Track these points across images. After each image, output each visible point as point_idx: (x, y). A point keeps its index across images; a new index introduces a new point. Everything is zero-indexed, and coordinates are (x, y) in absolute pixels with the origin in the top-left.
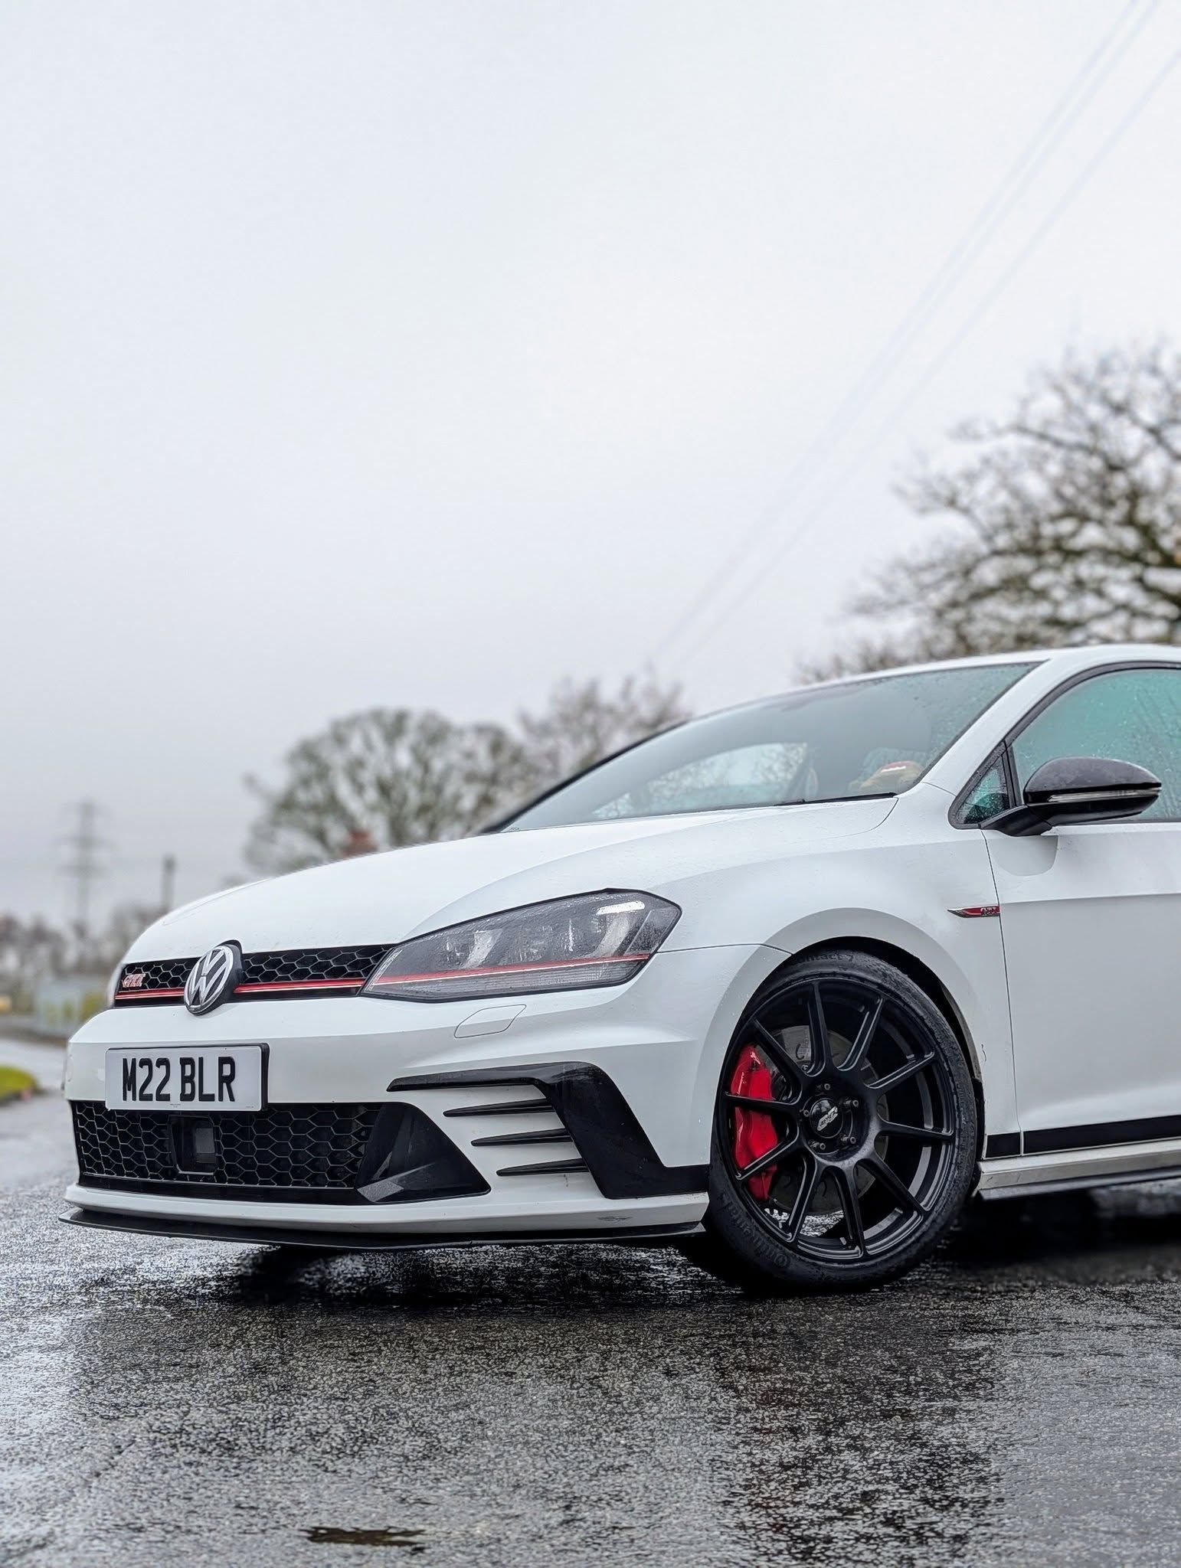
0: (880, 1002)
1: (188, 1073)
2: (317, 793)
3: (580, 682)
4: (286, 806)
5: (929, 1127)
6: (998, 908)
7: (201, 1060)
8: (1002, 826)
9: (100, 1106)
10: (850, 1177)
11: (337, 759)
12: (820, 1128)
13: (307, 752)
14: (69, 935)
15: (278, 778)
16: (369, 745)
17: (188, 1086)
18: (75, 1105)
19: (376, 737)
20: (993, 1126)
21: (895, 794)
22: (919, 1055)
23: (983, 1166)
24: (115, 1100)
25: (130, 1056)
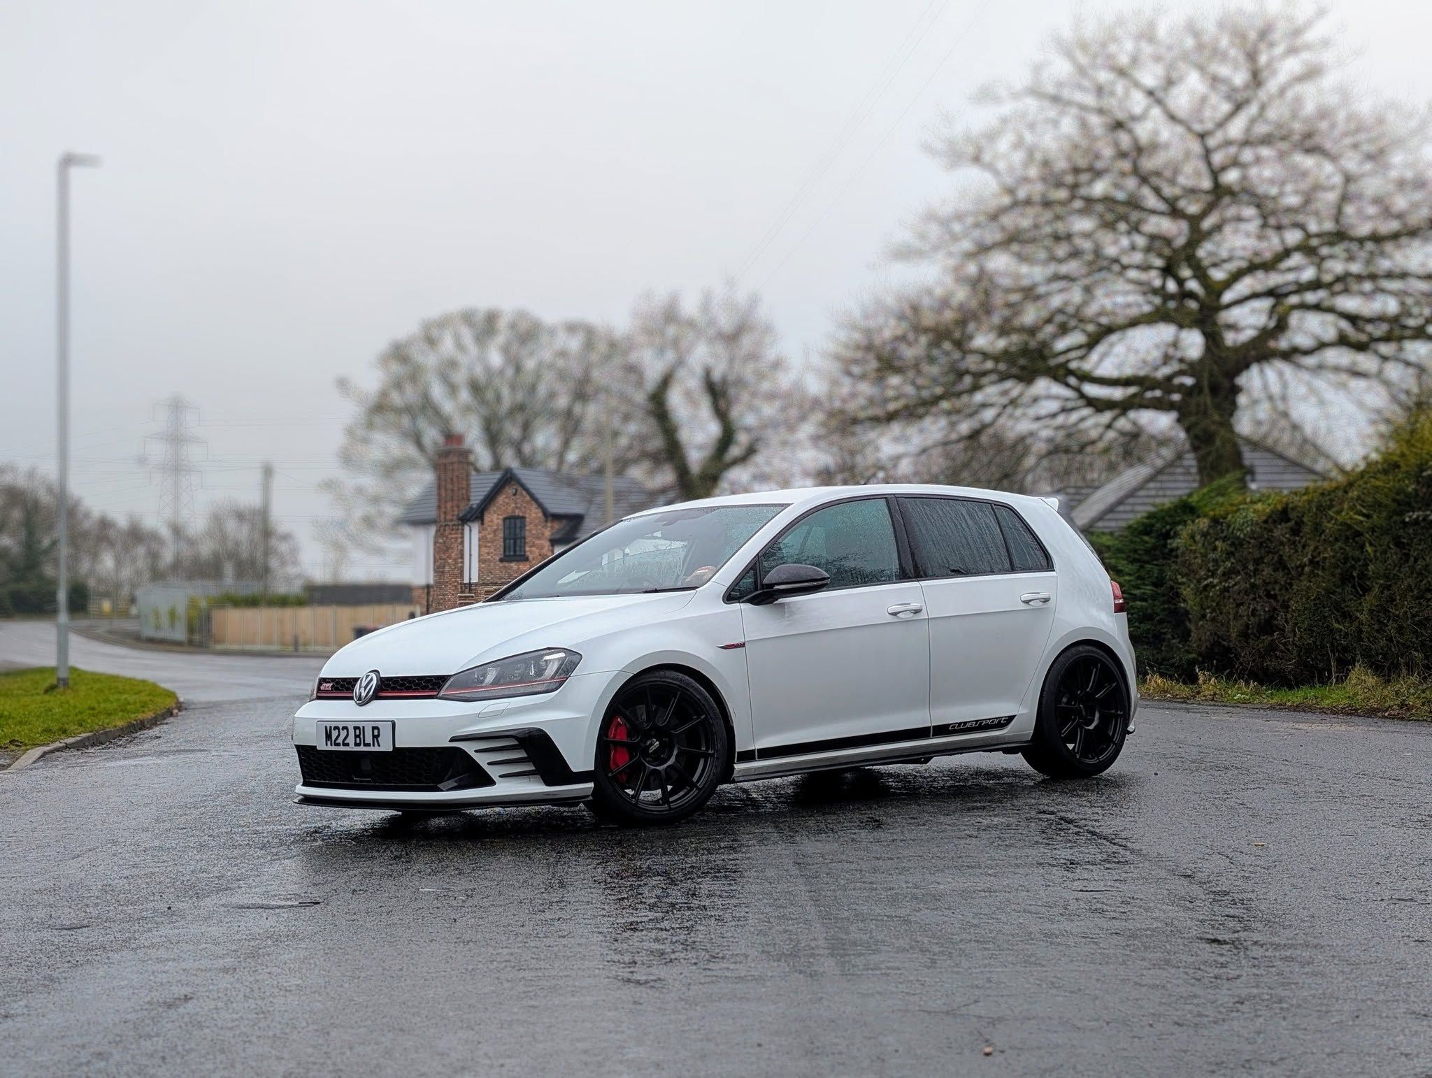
0: (679, 693)
1: (358, 733)
2: (410, 395)
3: (661, 295)
4: (379, 408)
5: (704, 749)
6: (744, 644)
7: (364, 727)
8: (751, 601)
9: (314, 748)
10: (663, 773)
11: (430, 360)
12: (650, 751)
13: (399, 353)
14: (165, 532)
15: (371, 381)
16: (460, 346)
17: (358, 740)
18: (298, 747)
19: (467, 336)
20: (740, 747)
21: (697, 588)
22: (699, 716)
23: (736, 766)
24: (322, 746)
25: (329, 725)
